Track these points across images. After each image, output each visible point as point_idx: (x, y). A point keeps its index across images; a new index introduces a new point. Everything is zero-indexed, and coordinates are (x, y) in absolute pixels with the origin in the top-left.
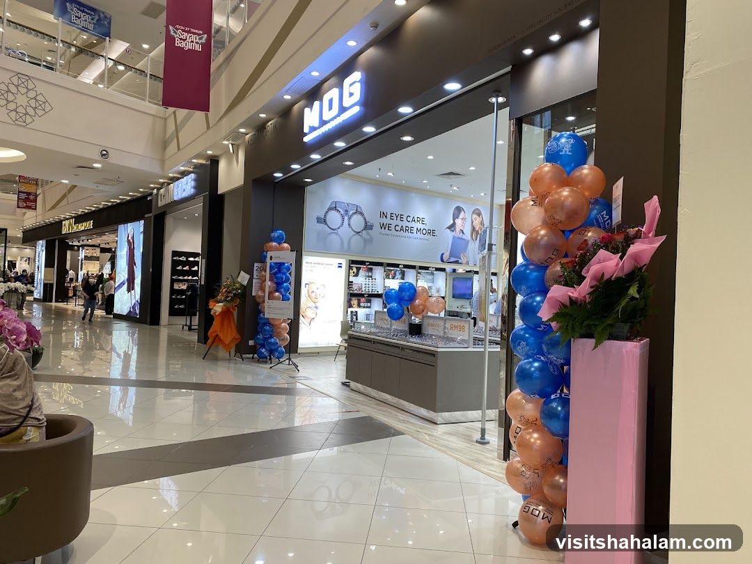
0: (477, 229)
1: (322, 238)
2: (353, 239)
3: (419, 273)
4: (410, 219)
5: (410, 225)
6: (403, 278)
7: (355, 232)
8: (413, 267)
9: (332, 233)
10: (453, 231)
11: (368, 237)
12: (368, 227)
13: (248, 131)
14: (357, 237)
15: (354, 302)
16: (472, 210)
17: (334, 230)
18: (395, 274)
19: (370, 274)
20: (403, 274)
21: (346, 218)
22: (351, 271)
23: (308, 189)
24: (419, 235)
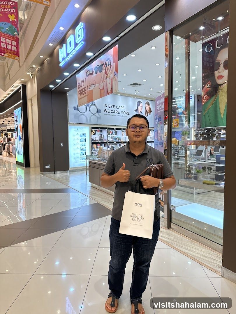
0: (148, 111)
1: (76, 117)
2: (92, 117)
3: (123, 132)
4: (117, 107)
5: (118, 110)
6: (116, 134)
7: (93, 114)
8: (120, 129)
9: (82, 114)
10: (137, 112)
11: (98, 116)
12: (98, 111)
13: (37, 66)
14: (94, 116)
15: (95, 146)
16: (145, 103)
17: (83, 113)
18: (112, 132)
19: (101, 133)
20: (116, 132)
21: (88, 107)
22: (92, 132)
23: (68, 94)
24: (122, 114)
